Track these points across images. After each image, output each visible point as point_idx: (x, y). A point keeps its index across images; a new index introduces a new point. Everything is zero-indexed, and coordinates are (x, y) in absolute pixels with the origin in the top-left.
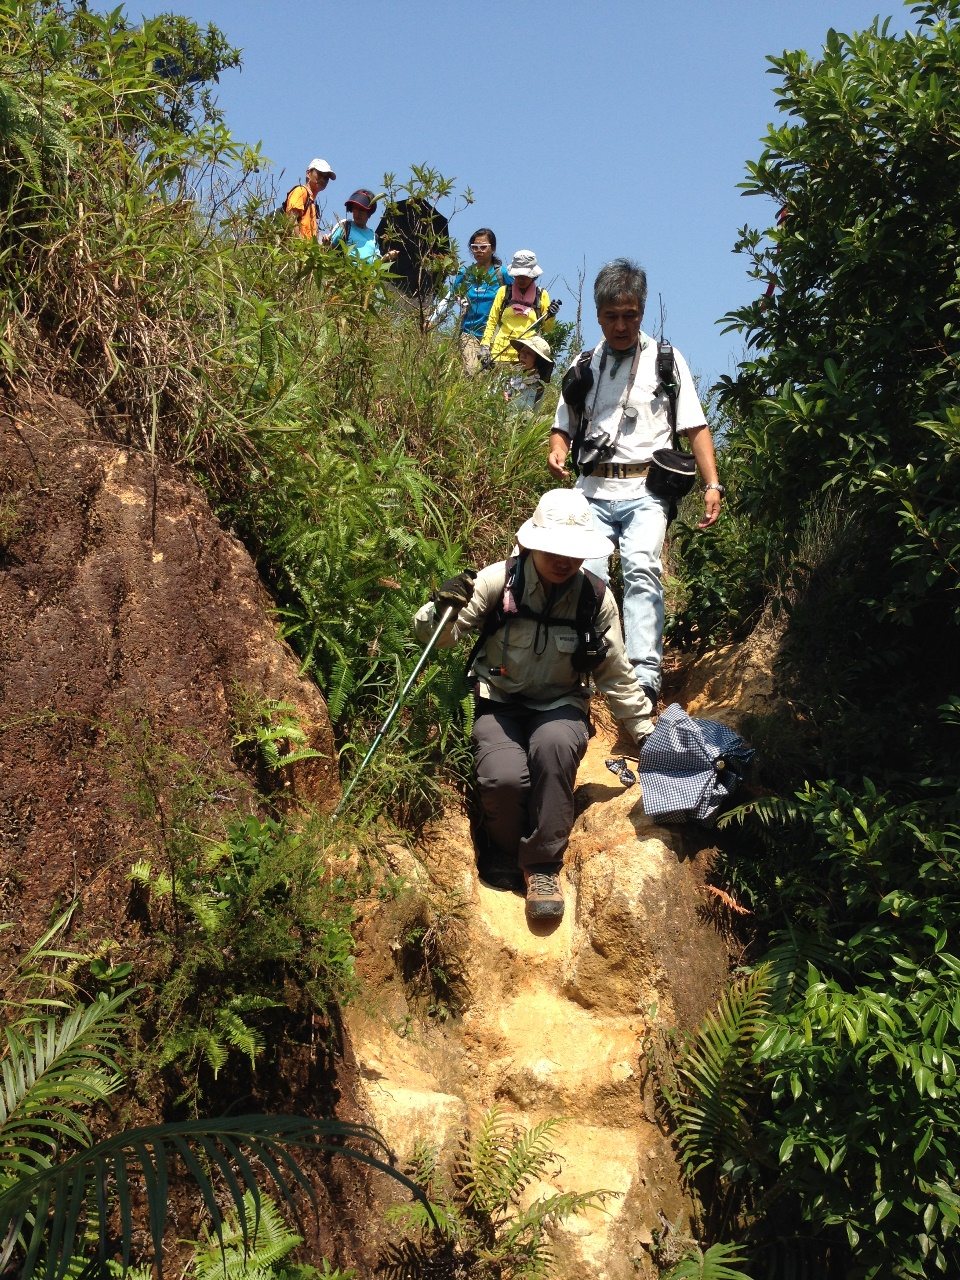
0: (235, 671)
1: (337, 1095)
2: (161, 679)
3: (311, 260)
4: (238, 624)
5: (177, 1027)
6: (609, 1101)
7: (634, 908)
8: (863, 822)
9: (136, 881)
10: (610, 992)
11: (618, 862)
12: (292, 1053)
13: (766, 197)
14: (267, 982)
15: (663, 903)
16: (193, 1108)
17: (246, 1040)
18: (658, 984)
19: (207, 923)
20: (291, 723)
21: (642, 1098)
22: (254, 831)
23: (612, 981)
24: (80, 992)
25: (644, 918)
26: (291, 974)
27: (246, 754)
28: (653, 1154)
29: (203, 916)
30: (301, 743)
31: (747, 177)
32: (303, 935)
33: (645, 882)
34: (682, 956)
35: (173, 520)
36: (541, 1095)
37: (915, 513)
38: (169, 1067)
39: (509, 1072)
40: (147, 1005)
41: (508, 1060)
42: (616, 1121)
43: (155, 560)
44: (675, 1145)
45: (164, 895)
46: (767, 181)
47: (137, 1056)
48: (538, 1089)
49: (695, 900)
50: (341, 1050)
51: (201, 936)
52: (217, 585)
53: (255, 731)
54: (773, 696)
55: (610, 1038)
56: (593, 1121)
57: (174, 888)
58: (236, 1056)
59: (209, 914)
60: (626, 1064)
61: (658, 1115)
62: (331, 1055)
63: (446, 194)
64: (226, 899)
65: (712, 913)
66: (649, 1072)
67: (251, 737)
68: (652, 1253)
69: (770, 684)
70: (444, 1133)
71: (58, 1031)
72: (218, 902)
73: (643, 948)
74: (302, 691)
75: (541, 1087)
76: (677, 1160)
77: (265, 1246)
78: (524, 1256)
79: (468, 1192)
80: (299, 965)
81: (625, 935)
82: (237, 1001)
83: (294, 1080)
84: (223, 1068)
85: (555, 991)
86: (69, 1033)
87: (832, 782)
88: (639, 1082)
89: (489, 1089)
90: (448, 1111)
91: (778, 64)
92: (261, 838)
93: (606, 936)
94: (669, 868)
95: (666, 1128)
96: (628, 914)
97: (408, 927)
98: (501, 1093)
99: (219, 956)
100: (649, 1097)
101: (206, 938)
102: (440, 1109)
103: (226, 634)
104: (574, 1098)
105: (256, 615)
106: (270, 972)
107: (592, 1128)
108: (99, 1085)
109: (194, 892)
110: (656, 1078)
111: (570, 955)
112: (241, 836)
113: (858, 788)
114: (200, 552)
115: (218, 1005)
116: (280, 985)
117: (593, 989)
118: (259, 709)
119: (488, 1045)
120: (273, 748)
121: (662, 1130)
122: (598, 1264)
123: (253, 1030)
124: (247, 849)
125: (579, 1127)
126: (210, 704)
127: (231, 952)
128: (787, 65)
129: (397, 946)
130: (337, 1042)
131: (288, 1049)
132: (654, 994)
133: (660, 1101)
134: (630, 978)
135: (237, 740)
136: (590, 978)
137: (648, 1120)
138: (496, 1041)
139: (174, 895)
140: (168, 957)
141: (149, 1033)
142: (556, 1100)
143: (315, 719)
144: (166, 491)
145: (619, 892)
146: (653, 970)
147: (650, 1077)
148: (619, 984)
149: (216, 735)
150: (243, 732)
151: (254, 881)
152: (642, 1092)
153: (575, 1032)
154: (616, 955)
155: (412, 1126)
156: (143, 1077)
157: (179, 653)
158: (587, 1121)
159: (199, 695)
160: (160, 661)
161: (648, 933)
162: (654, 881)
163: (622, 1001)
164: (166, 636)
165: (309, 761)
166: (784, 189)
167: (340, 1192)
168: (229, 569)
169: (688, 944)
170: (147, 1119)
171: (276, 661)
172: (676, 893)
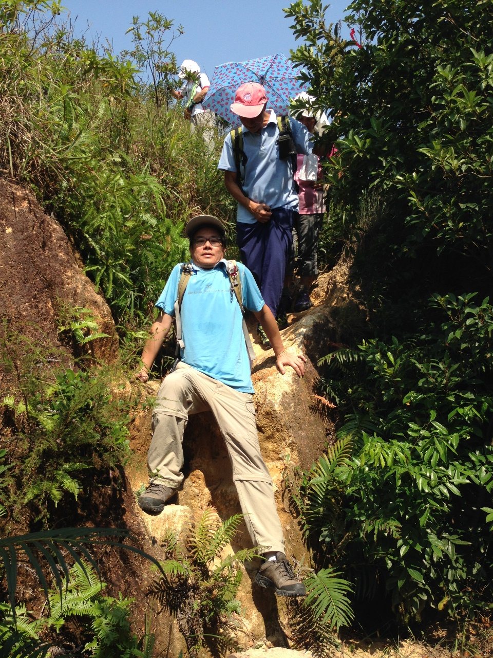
0: (57, 292)
1: (124, 511)
2: (15, 298)
3: (92, 63)
4: (57, 266)
5: (33, 482)
7: (278, 408)
8: (392, 359)
9: (7, 407)
10: (266, 450)
11: (269, 385)
12: (99, 491)
14: (82, 455)
15: (292, 405)
16: (45, 522)
17: (72, 486)
18: (290, 445)
19: (47, 427)
20: (90, 319)
21: (283, 501)
22: (71, 377)
23: (267, 444)
25: (282, 413)
26: (95, 449)
27: (66, 336)
28: (288, 528)
29: (45, 423)
30: (95, 329)
32: (102, 430)
33: (283, 394)
34: (302, 430)
35: (17, 209)
37: (418, 198)
38: (31, 502)
40: (17, 471)
43: (7, 232)
44: (299, 523)
45: (23, 413)
47: (13, 498)
49: (308, 402)
50: (125, 488)
51: (44, 434)
52: (44, 245)
53: (69, 324)
57: (27, 409)
58: (67, 494)
59: (48, 422)
61: (291, 509)
62: (120, 490)
63: (169, 28)
64: (57, 414)
65: (315, 408)
66: (286, 488)
67: (68, 328)
70: (181, 525)
72: (53, 415)
73: (282, 427)
74: (96, 302)
76: (301, 529)
77: (86, 589)
78: (223, 583)
79: (194, 553)
80: (99, 445)
81: (273, 421)
82: (66, 466)
83: (100, 504)
84: (60, 501)
87: (377, 339)
88: (281, 493)
89: (205, 502)
90: (183, 514)
92: (75, 381)
93: (264, 422)
94: (295, 387)
95: (295, 515)
96: (274, 411)
99: (54, 444)
100: (286, 500)
101: (47, 435)
102: (179, 513)
103: (51, 272)
105: (68, 262)
106: (85, 450)
109: (39, 411)
110: (290, 491)
112: (64, 380)
113: (389, 342)
114: (33, 227)
115: (57, 469)
116: (91, 456)
118: (72, 312)
120: (81, 333)
121: (293, 516)
123: (75, 480)
124: (67, 387)
126: (44, 310)
127: (61, 441)
130: (123, 483)
131: (96, 489)
132: (288, 450)
133: (292, 502)
134: (276, 443)
135: (60, 329)
137: (286, 512)
139: (28, 413)
140: (26, 445)
141: (19, 485)
143: (104, 317)
144: (12, 193)
145: (269, 400)
146: (287, 438)
147: (287, 490)
148: (270, 446)
149: (48, 326)
150: (64, 325)
151: (72, 404)
152: (283, 498)
154: (269, 432)
155: (164, 523)
156: (17, 508)
157: (24, 283)
159: (37, 306)
160: (14, 287)
161: (285, 420)
162: (287, 394)
163: (272, 454)
164: (16, 274)
165: (101, 339)
167: (128, 559)
168: (51, 236)
169: (305, 424)
170: (21, 529)
171: (80, 286)
172: (299, 399)
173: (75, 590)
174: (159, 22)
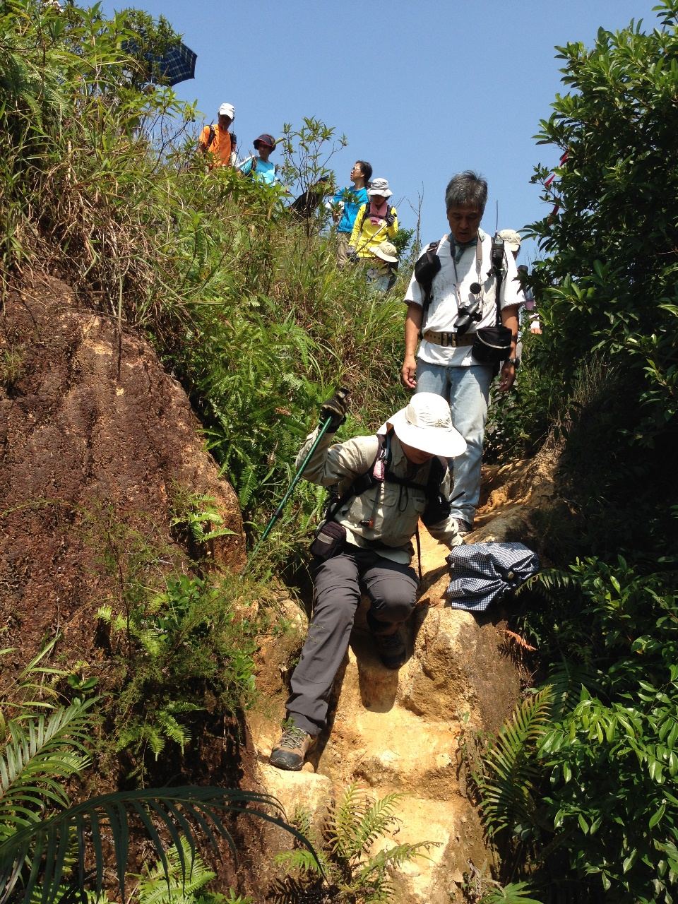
0: (173, 472)
1: (241, 774)
2: (121, 478)
3: (231, 184)
4: (176, 440)
5: (129, 723)
6: (434, 781)
7: (454, 645)
8: (617, 586)
9: (101, 620)
10: (436, 704)
11: (443, 612)
12: (210, 743)
13: (554, 145)
14: (193, 693)
15: (474, 642)
16: (140, 781)
17: (178, 733)
18: (469, 700)
19: (151, 650)
20: (212, 510)
21: (458, 780)
22: (185, 586)
23: (438, 696)
24: (60, 697)
25: (461, 652)
26: (210, 687)
27: (180, 531)
28: (464, 819)
29: (148, 645)
30: (219, 524)
31: (541, 132)
32: (218, 659)
33: (461, 626)
34: (487, 680)
35: (131, 366)
36: (386, 776)
37: (657, 369)
38: (123, 751)
39: (363, 760)
40: (108, 708)
41: (363, 751)
42: (439, 796)
43: (118, 394)
44: (480, 813)
45: (121, 630)
46: (555, 134)
47: (101, 743)
48: (384, 771)
49: (496, 640)
50: (244, 741)
51: (147, 660)
52: (162, 412)
53: (187, 516)
54: (554, 497)
55: (436, 737)
56: (422, 795)
57: (128, 625)
58: (171, 744)
59: (153, 644)
60: (446, 755)
61: (469, 791)
62: (237, 745)
63: (328, 138)
64: (165, 634)
65: (509, 649)
66: (462, 760)
67: (184, 520)
68: (463, 889)
69: (552, 488)
70: (316, 802)
71: (46, 724)
72: (159, 635)
73: (459, 673)
74: (220, 487)
75: (386, 770)
76: (483, 822)
77: (189, 879)
78: (373, 889)
79: (333, 844)
80: (216, 680)
81: (446, 664)
82: (171, 706)
83: (211, 762)
84: (161, 753)
85: (396, 703)
86: (54, 726)
87: (596, 558)
88: (455, 768)
89: (348, 772)
90: (319, 786)
91: (563, 52)
92: (190, 591)
93: (433, 664)
95: (474, 801)
96: (449, 649)
97: (292, 656)
98: (358, 774)
99: (160, 674)
100: (462, 779)
101: (150, 661)
102: (314, 785)
103: (167, 447)
104: (409, 779)
105: (189, 434)
106: (195, 685)
107: (422, 800)
108: (74, 763)
109: (142, 628)
110: (467, 765)
111: (407, 678)
112: (178, 589)
113: (614, 561)
114: (150, 389)
115: (158, 708)
116: (202, 695)
117: (424, 701)
118: (190, 500)
119: (348, 740)
120: (200, 527)
121: (472, 802)
122: (425, 896)
123: (183, 726)
125: (413, 799)
126: (155, 496)
127: (167, 671)
128: (569, 53)
129: (285, 669)
130: (242, 736)
131: (207, 740)
132: (467, 706)
133: (470, 782)
134: (450, 694)
135: (174, 522)
136: (422, 694)
137: (461, 796)
138: (354, 737)
139: (128, 630)
140: (124, 673)
141: (109, 727)
142: (396, 779)
143: (229, 508)
144: (127, 345)
145: (443, 634)
146: (466, 690)
147: (464, 765)
148: (442, 699)
149: (159, 517)
150: (179, 516)
151: (186, 621)
152: (457, 775)
153: (410, 732)
154: (441, 679)
155: (293, 797)
156: (104, 758)
157: (133, 459)
158: (418, 795)
159: (148, 490)
160: (120, 465)
161: (463, 663)
162: (467, 625)
163: (444, 711)
164: (125, 447)
165: (224, 537)
166: (566, 140)
167: (243, 842)
168: (170, 401)
169: (492, 671)
170: (106, 788)
171: (202, 466)
172: (483, 635)
173: (175, 880)
174: (317, 131)
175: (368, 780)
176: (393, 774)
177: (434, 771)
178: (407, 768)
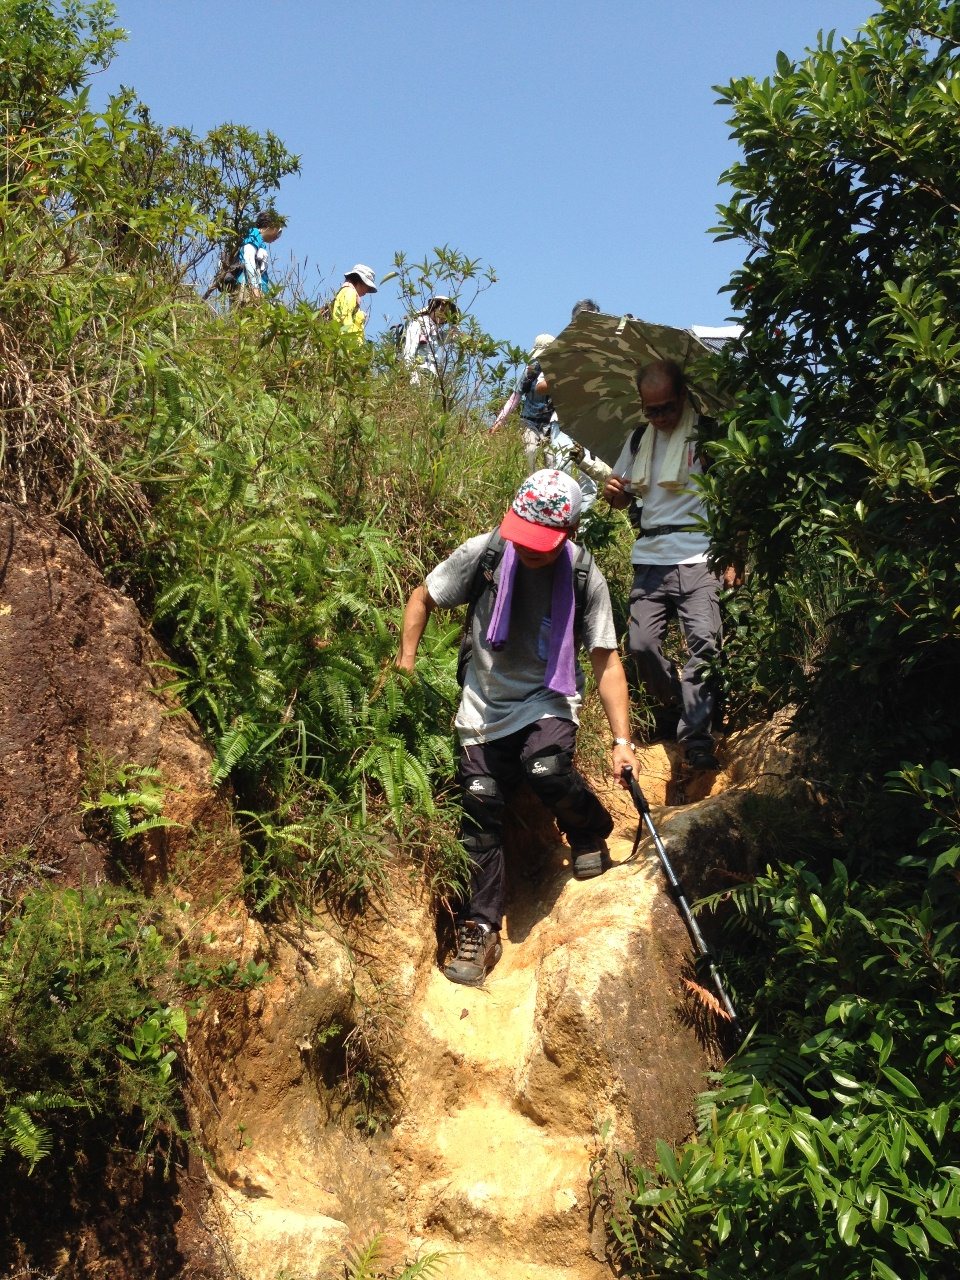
0: (94, 733)
1: (178, 1212)
4: (103, 683)
6: (551, 1235)
7: (588, 1009)
8: (821, 910)
10: (564, 1107)
11: (576, 955)
12: (123, 1161)
13: (740, 240)
15: (624, 1004)
17: (30, 1143)
18: (615, 1099)
20: (152, 790)
21: (590, 1230)
23: (566, 1094)
25: (599, 1021)
31: (720, 223)
33: (602, 979)
34: (648, 1067)
35: (28, 572)
36: (478, 1224)
37: (854, 551)
39: (445, 1196)
41: (444, 1181)
42: (559, 1258)
46: (739, 224)
48: (474, 1217)
49: (669, 1002)
50: (185, 1161)
52: (79, 642)
54: (789, 777)
55: (560, 1160)
56: (533, 1257)
58: (13, 1158)
60: (570, 1191)
61: (609, 1253)
65: (692, 1016)
66: (598, 1200)
69: (789, 762)
70: (319, 1263)
73: (598, 1056)
75: (477, 1215)
81: (577, 1040)
85: (508, 1104)
88: (586, 1213)
89: (419, 1219)
91: (726, 94)
93: (559, 1040)
94: (634, 964)
95: (618, 1268)
96: (579, 1015)
97: (322, 1025)
98: (436, 1221)
100: (598, 1232)
102: (319, 1236)
103: (86, 694)
104: (513, 1229)
105: (130, 675)
107: (531, 1265)
110: (607, 1209)
111: (523, 1063)
114: (60, 606)
117: (546, 1102)
118: (118, 774)
119: (421, 1164)
120: (124, 816)
121: (613, 1269)
123: (41, 1132)
125: (519, 1263)
126: (57, 768)
129: (308, 1046)
132: (611, 1110)
133: (610, 1237)
134: (585, 1091)
135: (83, 807)
136: (542, 1090)
137: (595, 1259)
138: (431, 1160)
142: (495, 1231)
143: (201, 788)
145: (571, 991)
146: (609, 1083)
147: (600, 1207)
148: (573, 1097)
149: (62, 801)
150: (93, 799)
152: (589, 1226)
153: (523, 1152)
154: (570, 1064)
157: (21, 711)
158: (527, 1257)
161: (604, 1038)
162: (613, 978)
163: (577, 1117)
164: (7, 693)
168: (101, 625)
169: (656, 1053)
171: (151, 725)
172: (643, 994)
174: (452, 264)
175: (450, 1229)
176: (489, 1222)
177: (551, 1218)
178: (511, 1212)
